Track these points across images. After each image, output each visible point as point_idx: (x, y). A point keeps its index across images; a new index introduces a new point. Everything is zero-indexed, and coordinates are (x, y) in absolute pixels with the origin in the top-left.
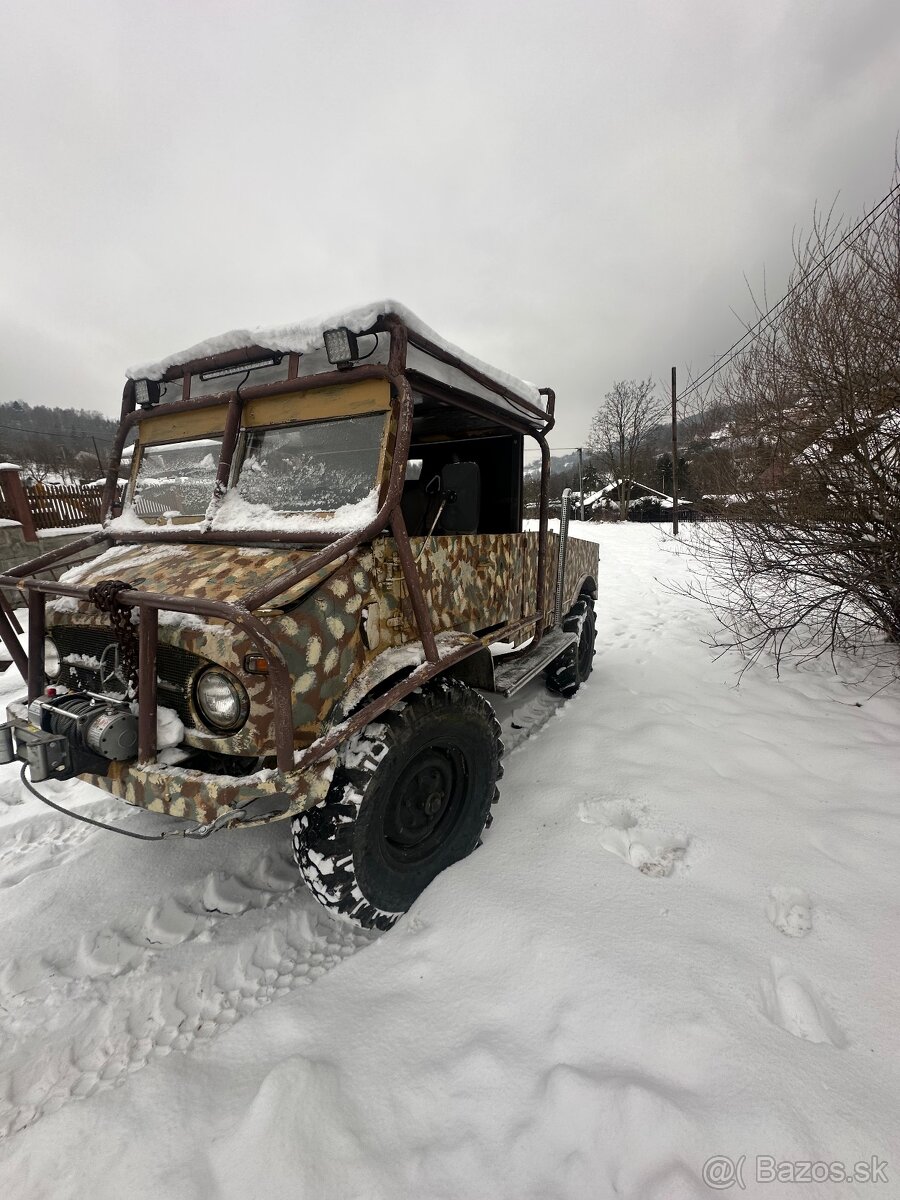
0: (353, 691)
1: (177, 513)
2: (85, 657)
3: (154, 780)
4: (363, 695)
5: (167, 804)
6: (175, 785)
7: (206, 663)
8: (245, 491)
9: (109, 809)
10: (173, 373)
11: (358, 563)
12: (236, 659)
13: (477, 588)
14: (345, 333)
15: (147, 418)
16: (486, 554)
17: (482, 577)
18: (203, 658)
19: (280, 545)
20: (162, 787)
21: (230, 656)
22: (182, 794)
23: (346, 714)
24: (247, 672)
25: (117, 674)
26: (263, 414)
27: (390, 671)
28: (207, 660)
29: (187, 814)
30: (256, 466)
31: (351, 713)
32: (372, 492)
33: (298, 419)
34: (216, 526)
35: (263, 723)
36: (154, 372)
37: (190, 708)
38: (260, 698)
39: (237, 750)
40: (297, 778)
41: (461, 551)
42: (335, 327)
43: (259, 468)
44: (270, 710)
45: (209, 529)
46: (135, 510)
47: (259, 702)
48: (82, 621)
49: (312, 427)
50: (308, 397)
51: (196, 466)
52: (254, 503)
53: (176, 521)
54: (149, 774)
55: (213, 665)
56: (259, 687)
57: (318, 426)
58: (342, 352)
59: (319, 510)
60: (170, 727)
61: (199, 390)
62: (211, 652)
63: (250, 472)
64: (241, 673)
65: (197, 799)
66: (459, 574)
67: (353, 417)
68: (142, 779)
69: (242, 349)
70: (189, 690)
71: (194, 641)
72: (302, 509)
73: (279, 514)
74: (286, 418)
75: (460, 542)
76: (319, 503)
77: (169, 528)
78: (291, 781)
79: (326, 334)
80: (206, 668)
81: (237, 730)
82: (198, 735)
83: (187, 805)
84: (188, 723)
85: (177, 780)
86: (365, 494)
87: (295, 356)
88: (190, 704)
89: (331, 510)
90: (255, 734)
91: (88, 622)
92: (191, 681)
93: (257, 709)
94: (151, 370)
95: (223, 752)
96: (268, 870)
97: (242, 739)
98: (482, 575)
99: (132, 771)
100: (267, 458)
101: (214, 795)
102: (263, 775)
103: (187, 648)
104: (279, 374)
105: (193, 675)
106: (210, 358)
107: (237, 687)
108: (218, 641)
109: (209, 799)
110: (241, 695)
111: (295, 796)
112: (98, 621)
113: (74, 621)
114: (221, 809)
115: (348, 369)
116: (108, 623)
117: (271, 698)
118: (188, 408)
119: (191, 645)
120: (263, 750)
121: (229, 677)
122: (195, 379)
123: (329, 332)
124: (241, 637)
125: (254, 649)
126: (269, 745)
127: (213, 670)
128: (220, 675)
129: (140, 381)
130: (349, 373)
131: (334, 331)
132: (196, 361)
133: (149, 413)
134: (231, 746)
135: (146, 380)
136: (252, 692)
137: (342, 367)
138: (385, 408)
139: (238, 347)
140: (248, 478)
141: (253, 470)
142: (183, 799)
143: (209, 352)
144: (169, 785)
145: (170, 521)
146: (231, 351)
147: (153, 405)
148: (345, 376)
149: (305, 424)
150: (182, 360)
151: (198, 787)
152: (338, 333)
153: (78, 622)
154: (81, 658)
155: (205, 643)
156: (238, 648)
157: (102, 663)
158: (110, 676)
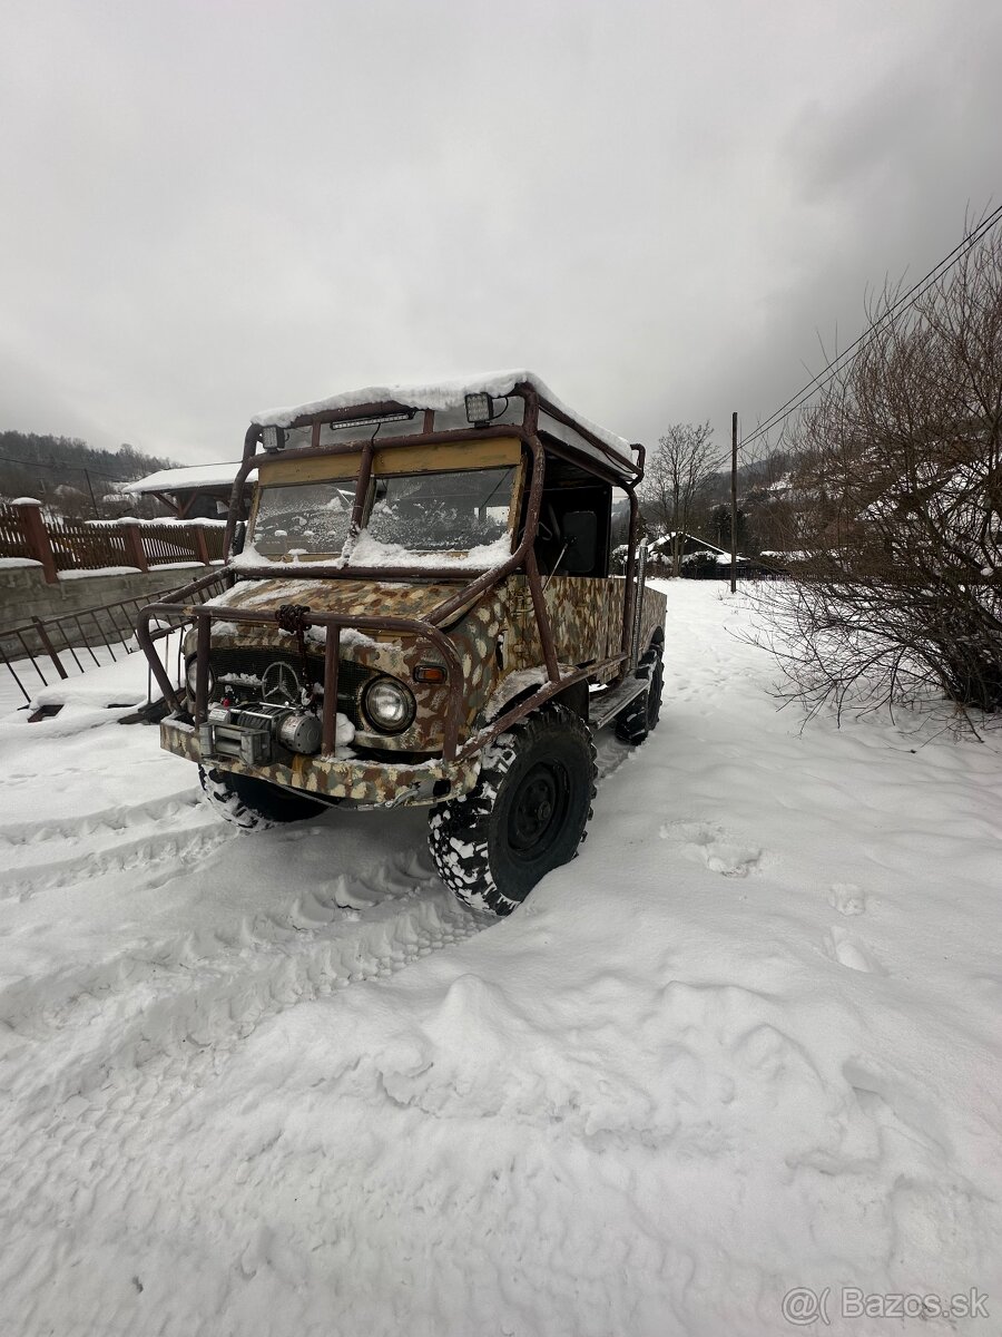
0: (491, 703)
1: (304, 551)
2: (243, 676)
3: (337, 769)
4: (502, 706)
5: (349, 788)
6: (358, 772)
7: (377, 674)
8: (376, 532)
9: (216, 834)
10: (302, 420)
11: (496, 596)
12: (407, 670)
13: (575, 625)
14: (485, 397)
15: (271, 461)
16: (583, 595)
17: (580, 617)
18: (376, 670)
19: (417, 580)
20: (345, 774)
21: (401, 668)
22: (364, 779)
23: (488, 721)
24: (415, 680)
25: (281, 689)
26: (393, 463)
27: (521, 688)
28: (379, 671)
29: (367, 795)
30: (386, 510)
31: (494, 719)
32: (504, 535)
33: (429, 469)
34: (353, 562)
35: (426, 724)
36: (283, 420)
37: (361, 713)
38: (426, 703)
39: (404, 746)
40: (457, 768)
41: (565, 591)
42: (477, 392)
43: (390, 512)
44: (433, 713)
45: (346, 565)
46: (256, 547)
47: (424, 706)
48: (247, 643)
49: (442, 476)
50: (440, 449)
51: (322, 507)
52: (387, 543)
53: (301, 558)
54: (332, 764)
55: (384, 675)
56: (426, 693)
57: (450, 475)
58: (480, 412)
59: (453, 550)
60: (345, 730)
61: (329, 438)
62: (384, 664)
63: (380, 515)
64: (410, 682)
65: (378, 782)
66: (563, 611)
67: (483, 469)
68: (326, 768)
69: (377, 403)
70: (359, 698)
71: (368, 657)
72: (435, 548)
73: (412, 553)
74: (418, 467)
75: (565, 583)
76: (452, 544)
77: (296, 564)
78: (453, 770)
79: (466, 397)
80: (377, 678)
81: (404, 730)
82: (367, 736)
83: (368, 787)
84: (358, 727)
85: (360, 768)
86: (497, 537)
87: (429, 412)
88: (360, 710)
89: (465, 550)
90: (420, 733)
91: (254, 643)
92: (361, 690)
93: (422, 712)
94: (281, 418)
95: (391, 749)
96: (387, 877)
97: (409, 737)
98: (579, 613)
99: (315, 763)
100: (397, 503)
101: (394, 778)
102: (432, 763)
103: (360, 662)
104: (416, 429)
105: (364, 685)
106: (343, 409)
107: (406, 693)
108: (389, 654)
109: (389, 782)
110: (410, 700)
111: (455, 782)
112: (265, 642)
113: (237, 643)
114: (400, 789)
115: (484, 427)
116: (276, 643)
117: (436, 701)
118: (317, 454)
119: (364, 660)
120: (425, 747)
121: (399, 685)
122: (325, 428)
123: (470, 395)
124: (410, 651)
125: (423, 661)
126: (432, 742)
127: (384, 680)
128: (390, 684)
129: (268, 427)
130: (485, 431)
131: (476, 395)
132: (328, 411)
133: (273, 457)
134: (398, 743)
135: (276, 426)
136: (418, 697)
137: (479, 426)
138: (515, 463)
139: (373, 402)
140: (378, 520)
141: (383, 514)
142: (364, 784)
143: (343, 404)
144: (352, 772)
145: (296, 558)
146: (365, 404)
147: (279, 450)
148: (480, 433)
149: (436, 474)
150: (314, 410)
151: (380, 772)
152: (478, 397)
153: (241, 644)
154: (239, 676)
155: (378, 657)
156: (408, 661)
157: (264, 680)
158: (273, 691)
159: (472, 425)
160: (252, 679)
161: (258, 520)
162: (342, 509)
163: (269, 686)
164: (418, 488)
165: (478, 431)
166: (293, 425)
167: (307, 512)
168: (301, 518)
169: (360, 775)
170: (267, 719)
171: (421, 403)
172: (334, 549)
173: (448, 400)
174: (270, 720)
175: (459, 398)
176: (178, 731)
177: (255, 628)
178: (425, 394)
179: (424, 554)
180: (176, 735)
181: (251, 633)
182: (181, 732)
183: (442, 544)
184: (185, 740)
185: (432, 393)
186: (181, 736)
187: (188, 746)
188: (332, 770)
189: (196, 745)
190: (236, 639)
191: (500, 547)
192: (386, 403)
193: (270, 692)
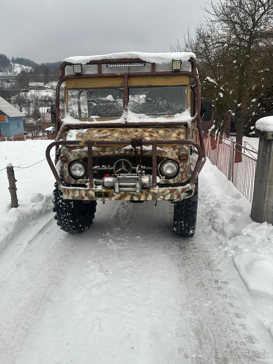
1: (98, 117)
2: (104, 167)
3: (160, 191)
5: (164, 197)
6: (168, 191)
7: (166, 159)
8: (132, 109)
10: (92, 63)
12: (177, 157)
14: (180, 62)
20: (163, 192)
21: (175, 156)
22: (170, 193)
24: (180, 160)
26: (135, 82)
28: (166, 158)
29: (171, 198)
33: (152, 85)
34: (129, 121)
35: (182, 173)
36: (84, 62)
38: (182, 167)
39: (176, 181)
43: (137, 101)
44: (184, 170)
45: (126, 122)
46: (70, 115)
47: (182, 168)
48: (107, 153)
49: (157, 88)
50: (157, 78)
51: (103, 99)
52: (138, 113)
53: (97, 119)
55: (168, 159)
56: (182, 164)
58: (176, 67)
59: (167, 115)
61: (106, 70)
62: (169, 156)
63: (133, 102)
64: (178, 161)
65: (175, 193)
67: (175, 86)
68: (156, 191)
69: (130, 59)
70: (159, 168)
71: (163, 153)
72: (160, 115)
73: (150, 117)
74: (148, 84)
76: (167, 113)
77: (95, 122)
78: (193, 186)
79: (173, 61)
80: (165, 160)
81: (175, 176)
82: (163, 180)
85: (168, 189)
86: (184, 111)
87: (154, 65)
88: (160, 173)
89: (171, 115)
90: (180, 177)
91: (111, 153)
92: (160, 165)
93: (181, 170)
95: (171, 183)
97: (177, 178)
99: (151, 190)
101: (180, 191)
102: (188, 185)
103: (160, 155)
104: (147, 70)
105: (161, 163)
106: (113, 60)
107: (177, 164)
108: (170, 152)
109: (178, 192)
110: (178, 166)
111: (193, 190)
112: (117, 152)
113: (102, 153)
114: (182, 194)
115: (178, 72)
116: (122, 152)
117: (184, 166)
118: (100, 76)
119: (162, 155)
120: (182, 181)
121: (174, 162)
122: (104, 66)
123: (175, 61)
124: (177, 151)
125: (181, 153)
126: (183, 179)
127: (168, 161)
128: (171, 162)
129: (77, 64)
130: (178, 73)
131: (177, 61)
132: (106, 59)
133: (77, 77)
134: (174, 181)
135: (81, 64)
136: (180, 165)
137: (176, 71)
138: (187, 84)
139: (128, 58)
140: (132, 104)
141: (134, 102)
142: (170, 194)
143: (114, 58)
144: (166, 191)
145: (95, 120)
146: (124, 59)
147: (81, 74)
148: (176, 74)
149: (155, 87)
150: (100, 59)
151: (175, 190)
152: (178, 62)
153: (104, 154)
154: (101, 167)
155: (167, 153)
156: (177, 154)
157: (114, 166)
158: (119, 170)
159: (173, 71)
160: (108, 167)
161: (69, 103)
162: (114, 100)
164: (148, 92)
165: (174, 73)
166: (88, 64)
167: (96, 100)
168: (93, 103)
169: (169, 191)
171: (152, 61)
172: (118, 115)
174: (138, 178)
175: (169, 61)
176: (79, 190)
177: (109, 148)
178: (154, 57)
179: (155, 117)
180: (77, 192)
181: (107, 150)
182: (82, 190)
183: (162, 113)
184: (85, 193)
185: (157, 58)
186: (82, 191)
187: (87, 195)
188: (158, 192)
189: (92, 193)
190: (100, 152)
191: (187, 114)
192: (134, 59)
193: (118, 171)
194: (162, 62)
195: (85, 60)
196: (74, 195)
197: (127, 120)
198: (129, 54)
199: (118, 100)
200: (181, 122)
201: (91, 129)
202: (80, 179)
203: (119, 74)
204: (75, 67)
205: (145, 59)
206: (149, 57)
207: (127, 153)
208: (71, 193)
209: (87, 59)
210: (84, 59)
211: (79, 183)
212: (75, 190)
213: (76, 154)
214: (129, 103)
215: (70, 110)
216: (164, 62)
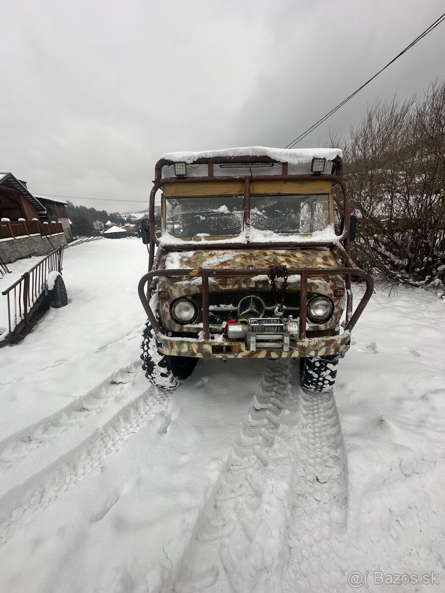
1: (208, 235)
2: (222, 306)
3: (312, 344)
5: (317, 351)
7: (316, 295)
8: (255, 224)
10: (201, 161)
12: (332, 292)
14: (323, 161)
15: (178, 183)
18: (315, 293)
20: (315, 346)
21: (330, 291)
24: (335, 296)
25: (253, 309)
26: (260, 189)
28: (318, 294)
29: (326, 353)
30: (259, 213)
32: (329, 226)
33: (281, 193)
35: (337, 315)
36: (190, 159)
38: (337, 306)
39: (328, 327)
43: (262, 214)
44: (338, 310)
45: (248, 242)
46: (169, 233)
48: (230, 287)
49: (289, 197)
50: (288, 183)
51: (215, 211)
52: (263, 230)
53: (206, 238)
54: (309, 342)
55: (320, 295)
56: (337, 301)
57: (293, 197)
59: (303, 233)
61: (219, 172)
62: (321, 290)
63: (255, 215)
64: (333, 297)
65: (332, 345)
67: (312, 195)
68: (305, 344)
69: (253, 156)
71: (312, 287)
72: (292, 233)
73: (280, 235)
74: (275, 192)
77: (204, 242)
79: (313, 159)
80: (316, 297)
81: (327, 319)
82: (310, 325)
83: (327, 349)
85: (323, 341)
86: (326, 227)
87: (285, 165)
89: (309, 233)
90: (334, 320)
91: (236, 287)
92: (307, 304)
97: (331, 323)
99: (298, 343)
100: (265, 209)
101: (339, 342)
103: (309, 290)
104: (276, 172)
106: (230, 157)
107: (330, 303)
108: (323, 285)
109: (337, 344)
110: (332, 306)
112: (244, 286)
113: (221, 288)
114: (342, 347)
116: (253, 285)
117: (340, 305)
118: (211, 180)
119: (311, 289)
120: (336, 326)
121: (328, 299)
122: (216, 166)
123: (317, 159)
124: (331, 283)
125: (337, 287)
126: (337, 323)
127: (320, 298)
128: (323, 299)
129: (180, 162)
130: (318, 176)
132: (219, 157)
133: (180, 180)
134: (326, 326)
135: (185, 162)
136: (335, 304)
137: (317, 173)
138: (328, 193)
139: (251, 155)
140: (255, 218)
141: (257, 215)
142: (325, 348)
143: (231, 154)
144: (319, 344)
145: (203, 239)
146: (244, 156)
147: (185, 176)
148: (315, 177)
149: (285, 195)
150: (211, 156)
151: (333, 341)
152: (321, 160)
153: (226, 289)
154: (219, 306)
155: (318, 287)
156: (332, 287)
157: (239, 306)
158: (246, 312)
159: (313, 173)
160: (230, 307)
161: (167, 217)
162: (229, 212)
163: (243, 309)
164: (276, 202)
165: (312, 176)
166: (194, 163)
167: (205, 213)
168: (201, 217)
169: (323, 344)
170: (278, 326)
171: (284, 159)
172: (236, 232)
173: (300, 160)
174: (282, 326)
175: (308, 159)
176: (188, 343)
177: (231, 279)
178: (286, 154)
179: (287, 235)
180: (185, 345)
181: (229, 281)
182: (192, 343)
183: (296, 230)
184: (197, 347)
185: (291, 155)
186: (192, 345)
187: (200, 350)
188: (309, 345)
189: (208, 348)
190: (219, 286)
191: (330, 232)
192: (259, 157)
193: (244, 312)
194: (299, 161)
195: (191, 156)
196: (180, 351)
197: (250, 238)
198: (253, 149)
199: (235, 212)
200: (325, 242)
201: (198, 251)
202: (188, 324)
203: (238, 177)
204: (178, 166)
205: (275, 156)
206: (280, 154)
207: (259, 287)
208: (176, 347)
209: (193, 155)
210: (189, 156)
211: (186, 330)
212: (182, 342)
213: (183, 289)
214: (251, 217)
215: (168, 226)
216: (300, 161)
